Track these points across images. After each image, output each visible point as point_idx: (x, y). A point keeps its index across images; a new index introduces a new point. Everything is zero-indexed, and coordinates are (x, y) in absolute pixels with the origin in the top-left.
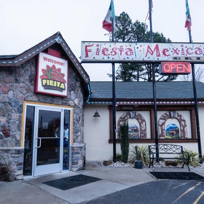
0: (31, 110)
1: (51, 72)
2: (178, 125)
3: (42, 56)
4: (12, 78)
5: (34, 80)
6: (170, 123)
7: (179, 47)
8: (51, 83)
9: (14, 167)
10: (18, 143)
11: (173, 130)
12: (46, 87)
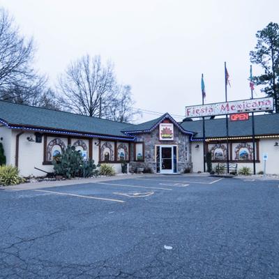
0: (158, 147)
1: (165, 131)
2: (248, 151)
3: (161, 125)
4: (150, 136)
5: (158, 135)
6: (242, 150)
7: (241, 103)
8: (165, 136)
9: (153, 169)
10: (154, 160)
11: (245, 155)
12: (163, 137)
